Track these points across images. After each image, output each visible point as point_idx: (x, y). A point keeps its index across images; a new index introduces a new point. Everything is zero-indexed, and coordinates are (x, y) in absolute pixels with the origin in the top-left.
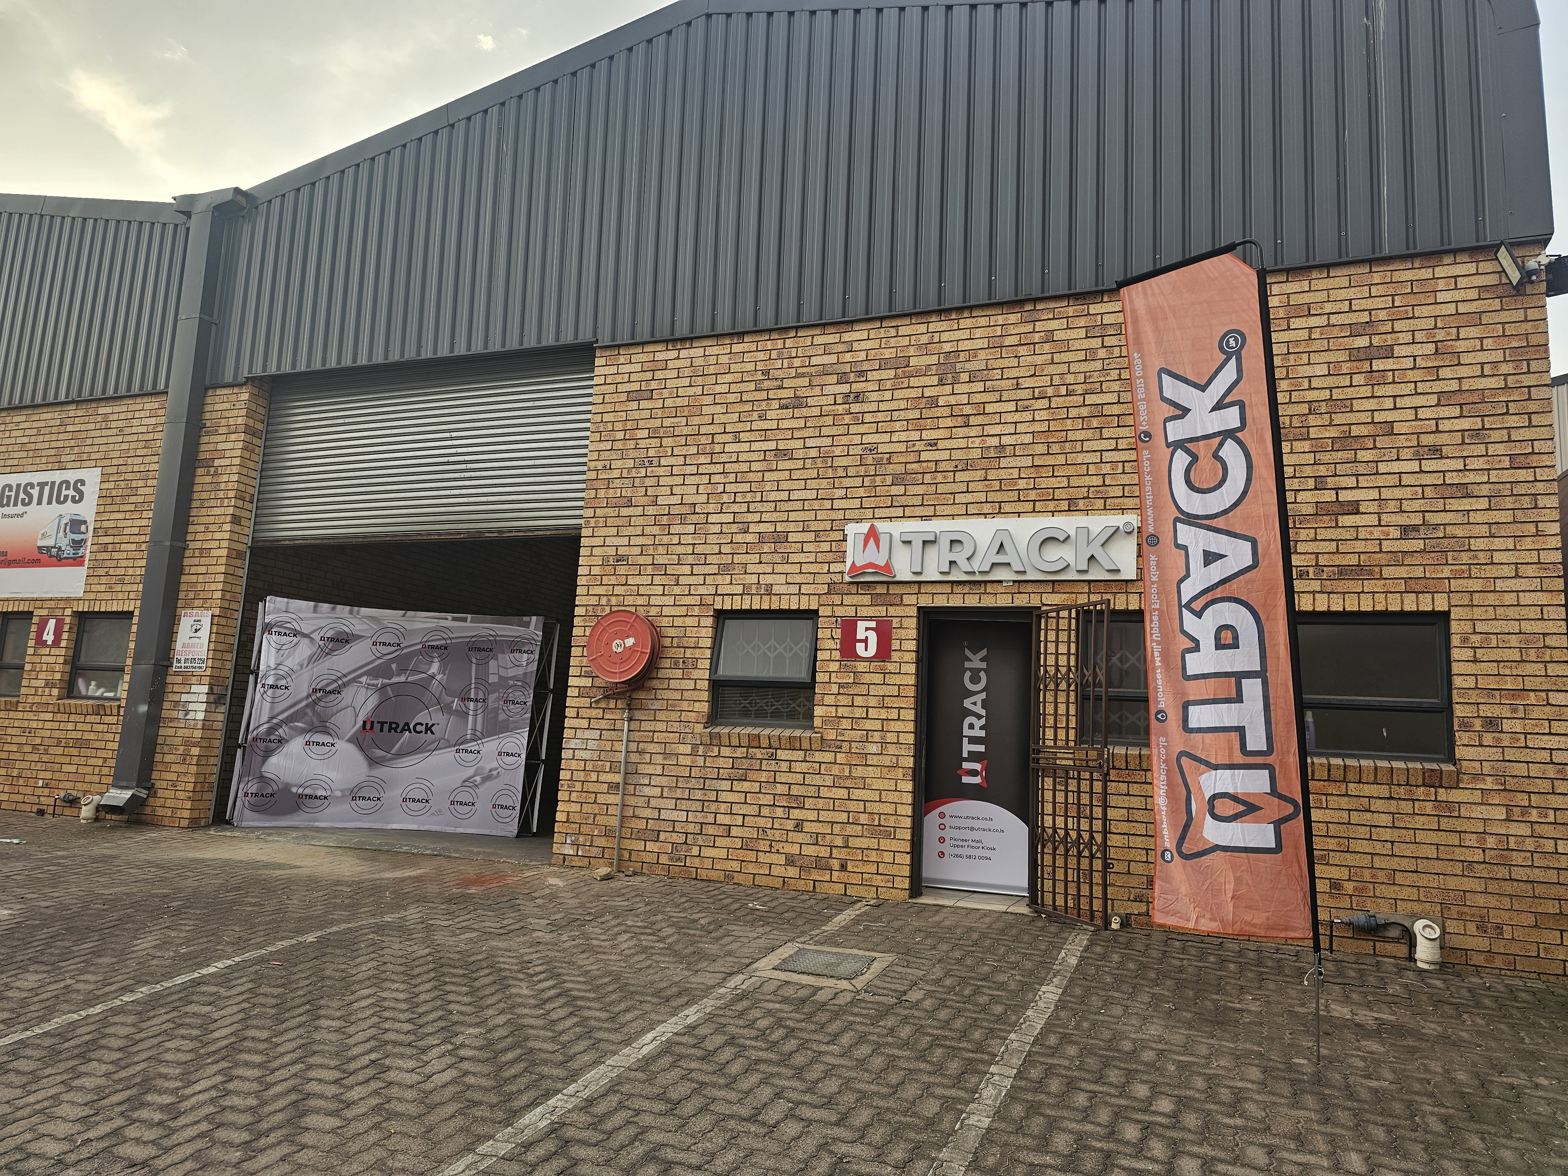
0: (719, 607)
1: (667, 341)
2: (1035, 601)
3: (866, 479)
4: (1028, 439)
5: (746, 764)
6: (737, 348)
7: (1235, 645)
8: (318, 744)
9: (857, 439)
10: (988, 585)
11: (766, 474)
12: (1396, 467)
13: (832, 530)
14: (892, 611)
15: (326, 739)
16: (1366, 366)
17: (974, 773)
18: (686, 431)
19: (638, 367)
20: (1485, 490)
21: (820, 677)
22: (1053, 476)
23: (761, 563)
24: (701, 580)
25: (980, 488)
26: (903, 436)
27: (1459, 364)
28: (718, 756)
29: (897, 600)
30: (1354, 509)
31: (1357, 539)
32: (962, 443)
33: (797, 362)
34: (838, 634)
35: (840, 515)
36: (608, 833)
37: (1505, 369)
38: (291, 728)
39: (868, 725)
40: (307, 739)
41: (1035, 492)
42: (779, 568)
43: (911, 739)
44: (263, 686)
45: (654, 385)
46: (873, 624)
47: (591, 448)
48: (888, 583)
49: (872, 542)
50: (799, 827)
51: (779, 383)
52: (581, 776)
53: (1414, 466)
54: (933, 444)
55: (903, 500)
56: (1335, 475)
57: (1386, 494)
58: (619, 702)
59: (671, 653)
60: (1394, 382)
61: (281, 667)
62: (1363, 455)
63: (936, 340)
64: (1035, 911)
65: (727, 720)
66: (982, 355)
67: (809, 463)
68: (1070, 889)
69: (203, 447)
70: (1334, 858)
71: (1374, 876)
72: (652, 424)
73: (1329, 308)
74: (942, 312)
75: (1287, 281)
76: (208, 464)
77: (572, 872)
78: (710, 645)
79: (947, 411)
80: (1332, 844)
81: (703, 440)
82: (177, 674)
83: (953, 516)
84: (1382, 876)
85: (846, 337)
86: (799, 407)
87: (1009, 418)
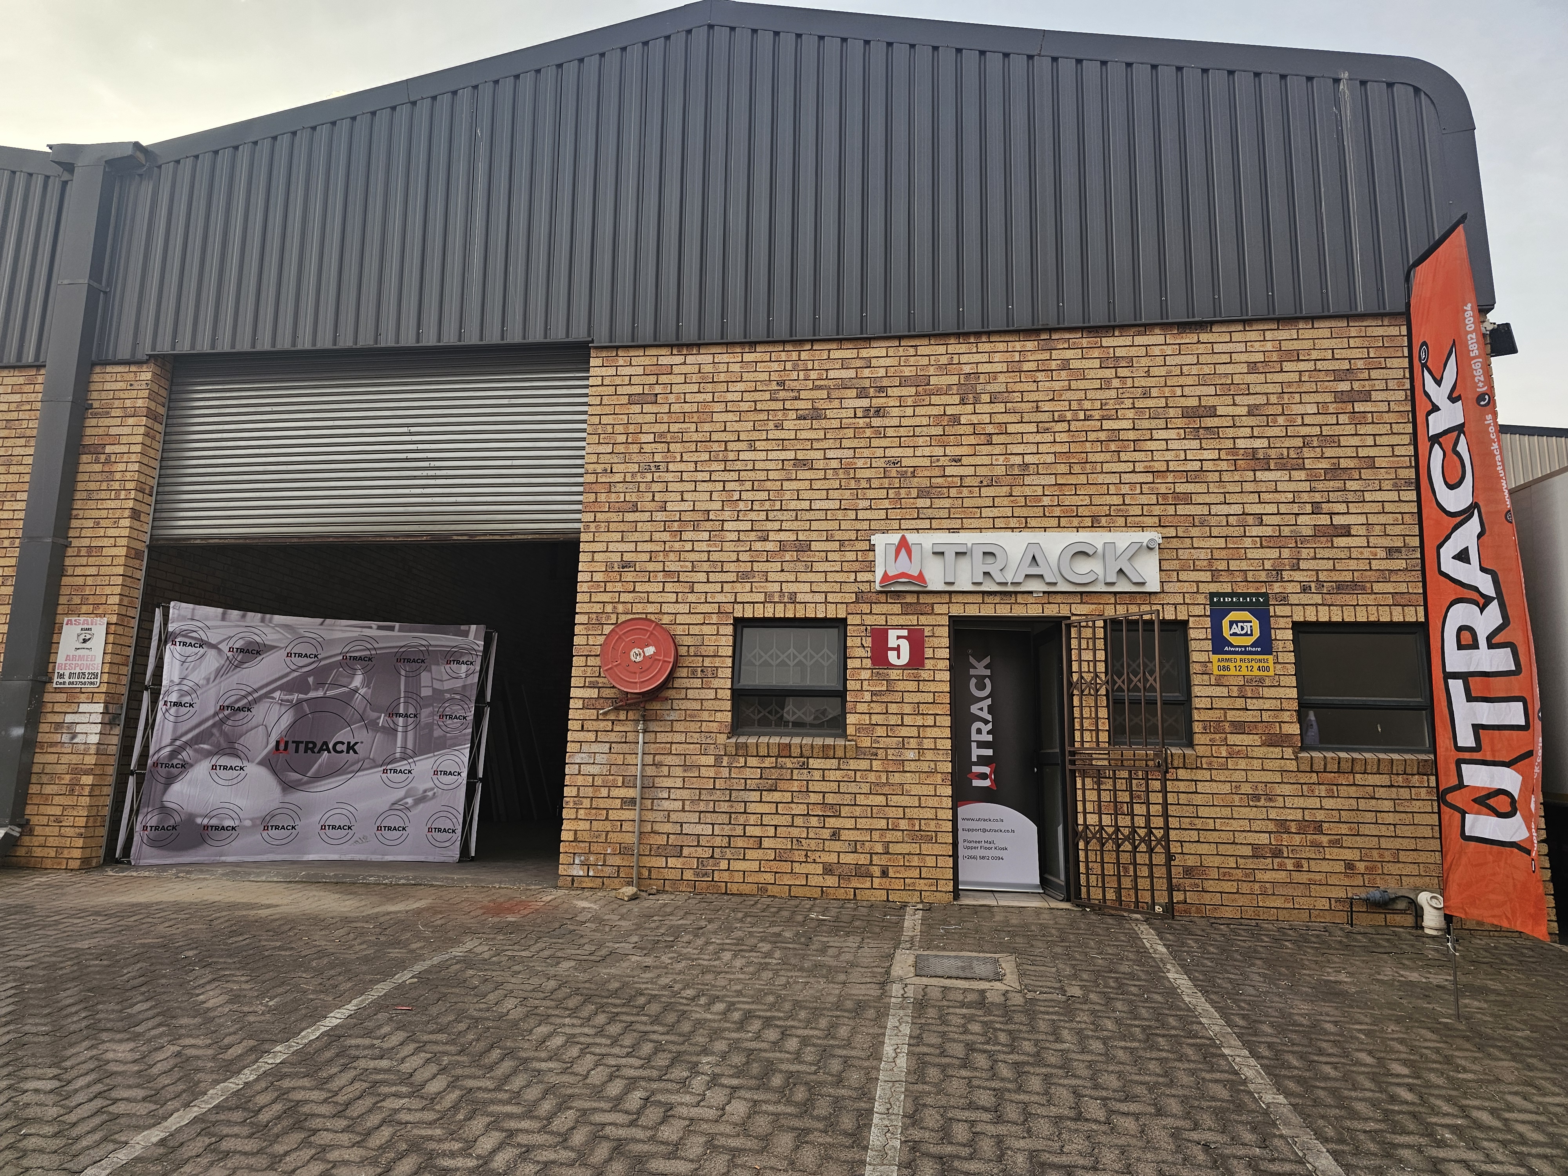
0: (740, 615)
1: (672, 346)
2: (1065, 611)
3: (890, 491)
4: (1050, 459)
5: (775, 774)
6: (748, 357)
8: (225, 768)
9: (880, 453)
10: (1019, 596)
11: (785, 483)
12: (1379, 496)
13: (857, 539)
14: (923, 620)
15: (236, 762)
16: (1349, 408)
17: (983, 776)
18: (696, 437)
19: (640, 370)
21: (850, 685)
22: (1076, 494)
23: (782, 571)
24: (718, 587)
25: (1006, 503)
26: (927, 451)
28: (745, 766)
29: (928, 609)
30: (1346, 531)
31: (1350, 558)
32: (986, 460)
33: (814, 375)
34: (868, 642)
35: (865, 525)
36: (624, 850)
38: (196, 751)
39: (904, 731)
40: (213, 762)
41: (1059, 508)
42: (802, 577)
44: (165, 703)
45: (658, 389)
46: (905, 633)
47: (588, 450)
48: (918, 593)
49: (903, 552)
50: (836, 835)
51: (795, 394)
52: (589, 792)
53: (1394, 496)
54: (957, 460)
55: (929, 513)
56: (1329, 502)
57: (1372, 519)
58: (631, 713)
59: (687, 662)
60: (1373, 423)
61: (185, 682)
62: (1352, 485)
63: (956, 361)
64: (1078, 906)
65: (746, 729)
66: (1002, 378)
67: (830, 474)
68: (1112, 883)
69: (88, 431)
70: (1347, 841)
71: (1381, 856)
72: (657, 428)
73: (1315, 355)
74: (961, 335)
75: (1278, 329)
76: (97, 450)
77: (587, 894)
78: (730, 654)
79: (970, 429)
80: (1344, 829)
81: (715, 447)
82: (58, 691)
83: (981, 529)
84: (1388, 856)
85: (864, 353)
86: (818, 418)
87: (1031, 438)
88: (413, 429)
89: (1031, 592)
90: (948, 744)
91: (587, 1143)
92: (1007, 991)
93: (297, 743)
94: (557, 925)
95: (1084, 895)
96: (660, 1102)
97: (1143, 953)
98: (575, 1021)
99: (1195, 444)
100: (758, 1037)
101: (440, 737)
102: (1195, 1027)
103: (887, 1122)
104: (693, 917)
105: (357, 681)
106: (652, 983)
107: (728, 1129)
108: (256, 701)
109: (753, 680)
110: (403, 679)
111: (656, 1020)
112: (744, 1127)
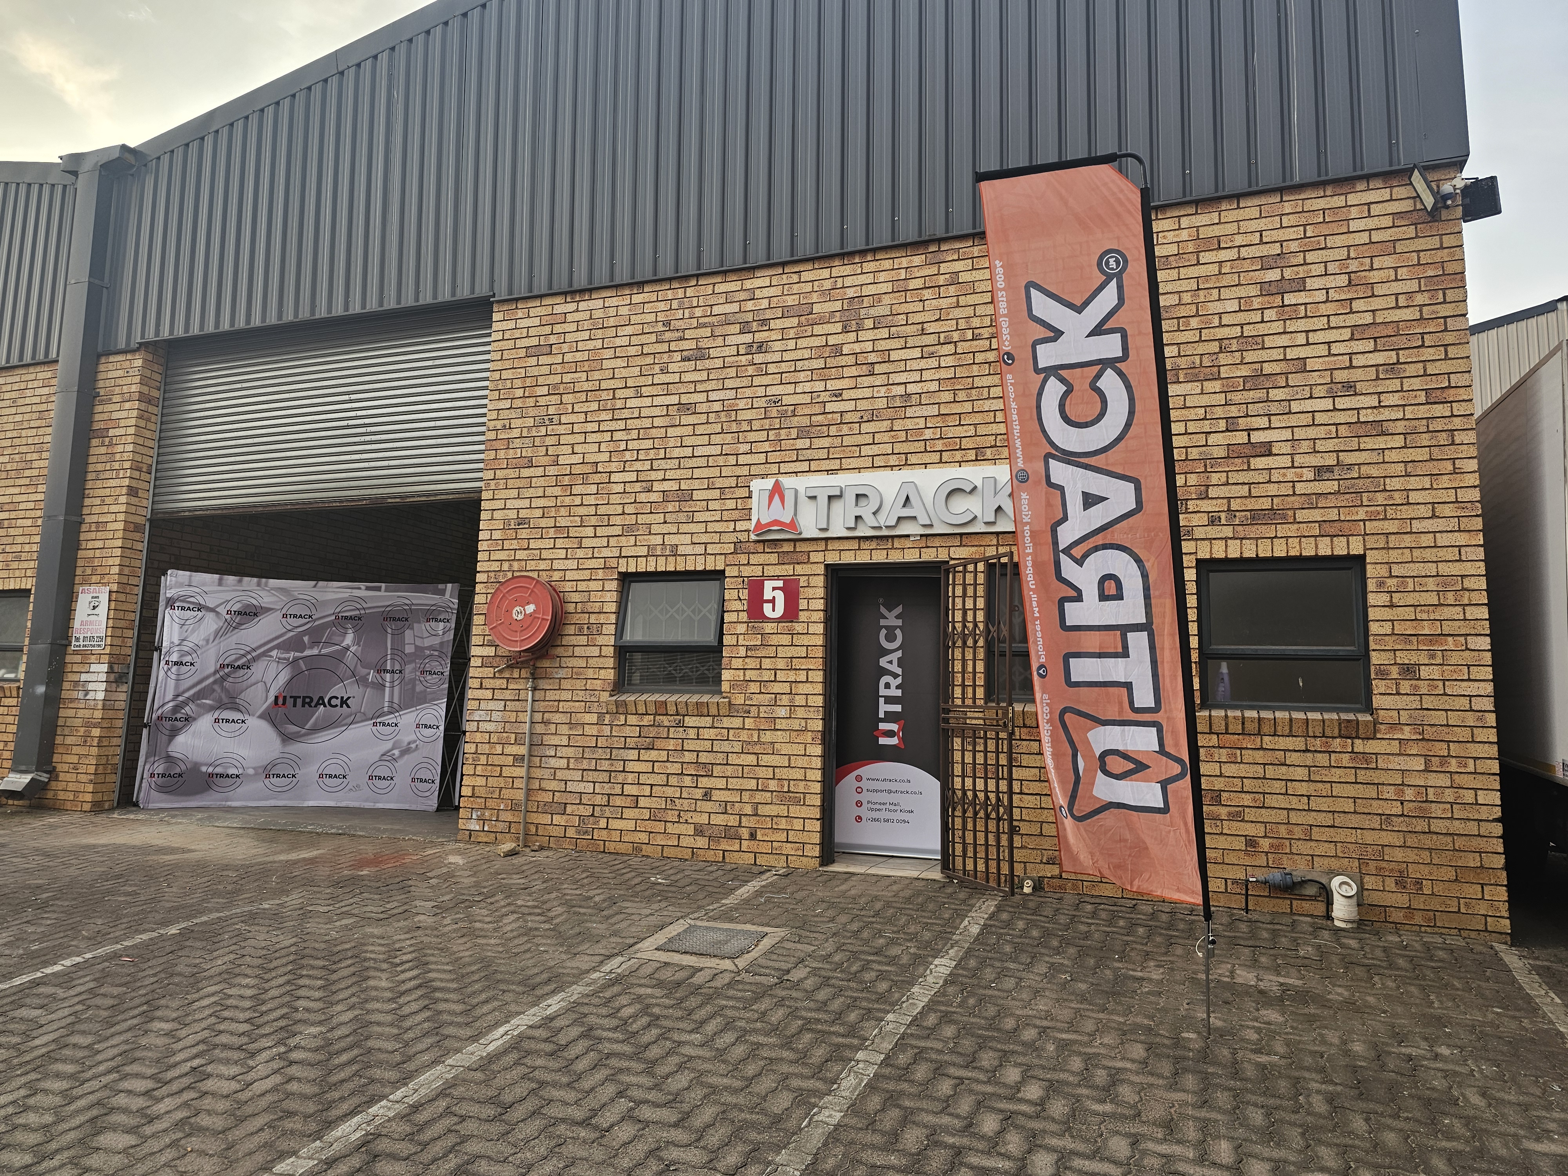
0: (624, 570)
1: (565, 293)
2: (943, 556)
3: (771, 433)
4: (934, 386)
5: (653, 732)
6: (637, 299)
7: (1119, 597)
8: (227, 721)
9: (761, 391)
10: (896, 540)
11: (669, 430)
12: (1309, 405)
13: (737, 486)
14: (799, 569)
15: (239, 716)
16: (1278, 300)
17: (890, 734)
18: (586, 386)
19: (537, 321)
20: (1400, 427)
21: (727, 640)
22: (960, 425)
23: (665, 522)
24: (604, 542)
25: (886, 439)
26: (808, 387)
27: (1373, 296)
28: (625, 725)
29: (804, 558)
30: (1266, 450)
31: (1269, 482)
32: (867, 393)
33: (698, 312)
34: (745, 594)
35: (745, 471)
36: (514, 807)
37: (1420, 299)
38: (198, 705)
39: (777, 688)
40: (216, 716)
41: (941, 441)
42: (684, 528)
43: (819, 701)
44: (167, 663)
45: (553, 339)
46: (780, 584)
47: (490, 407)
48: (794, 541)
49: (777, 498)
50: (707, 795)
51: (680, 334)
52: (486, 749)
53: (1327, 404)
54: (838, 395)
55: (809, 454)
56: (1247, 416)
57: (1299, 434)
58: (523, 671)
59: (575, 618)
60: (1306, 317)
61: (185, 643)
62: (1275, 394)
63: (839, 285)
64: (946, 878)
65: (628, 687)
66: (886, 300)
67: (712, 418)
68: (982, 853)
69: (97, 417)
70: (1250, 814)
71: (1290, 832)
72: (551, 380)
73: (1239, 240)
74: (845, 255)
75: (1196, 213)
76: (103, 434)
77: (478, 848)
78: (615, 610)
79: (851, 360)
80: (1247, 799)
81: (604, 395)
82: (76, 653)
83: (858, 469)
84: (1298, 832)
85: (748, 284)
86: (702, 358)
87: (914, 365)
88: (353, 397)
89: (908, 536)
93: (295, 698)
95: (951, 865)
101: (421, 692)
105: (349, 639)
108: (254, 659)
109: (634, 635)
110: (389, 636)
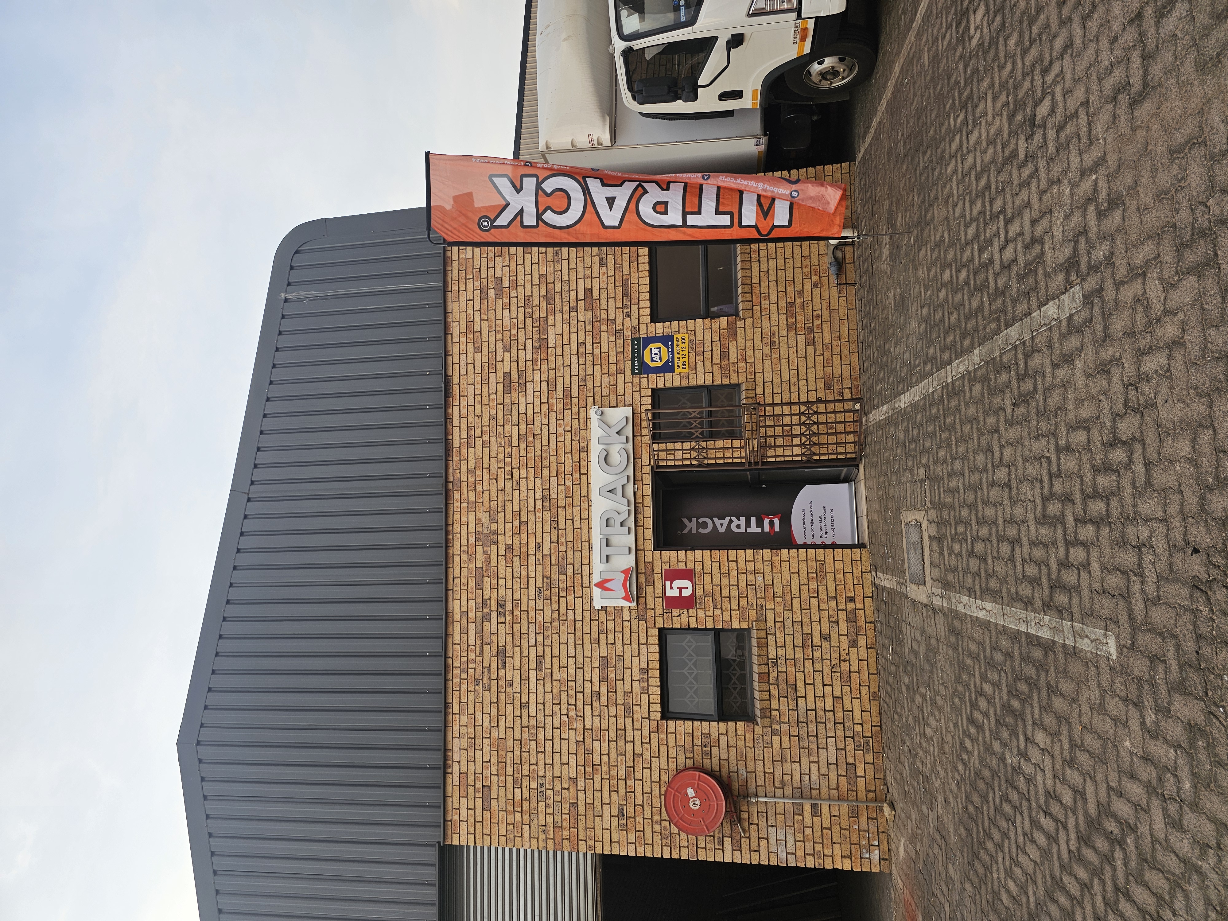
0: (659, 715)
1: (445, 773)
2: (648, 470)
3: (561, 595)
4: (539, 481)
5: (783, 686)
6: (456, 709)
9: (532, 604)
10: (637, 501)
11: (554, 678)
12: (565, 271)
13: (598, 620)
14: (657, 569)
16: (507, 290)
17: (772, 523)
18: (517, 753)
19: (464, 801)
21: (710, 625)
22: (564, 463)
23: (623, 680)
24: (638, 733)
25: (571, 511)
26: (532, 568)
28: (779, 710)
29: (649, 566)
30: (589, 291)
31: (607, 288)
32: (539, 525)
33: (472, 656)
34: (676, 611)
35: (587, 614)
36: (855, 814)
39: (743, 584)
41: (574, 475)
42: (627, 664)
45: (479, 785)
46: (668, 583)
47: (527, 846)
48: (637, 574)
50: (826, 637)
51: (486, 670)
52: (809, 845)
53: (565, 263)
54: (539, 546)
55: (578, 566)
56: (569, 301)
57: (581, 275)
58: (742, 808)
59: (698, 759)
60: (516, 275)
62: (558, 288)
63: (466, 548)
64: (861, 460)
65: (749, 709)
66: (480, 515)
67: (548, 642)
68: (842, 438)
70: (799, 287)
71: (807, 266)
72: (510, 786)
73: (470, 311)
74: (447, 545)
75: (452, 334)
77: (893, 847)
78: (690, 723)
79: (516, 537)
80: (790, 289)
81: (525, 736)
83: (589, 528)
84: (807, 262)
85: (457, 617)
86: (504, 652)
87: (524, 494)
89: (635, 493)
90: (750, 552)
91: (1085, 867)
92: (928, 521)
94: (921, 876)
95: (853, 456)
96: (1045, 802)
97: (889, 421)
98: (995, 869)
99: (529, 385)
100: (986, 715)
102: (936, 397)
103: (1033, 624)
104: (902, 756)
106: (957, 798)
107: (1057, 747)
109: (709, 703)
111: (984, 798)
112: (1054, 735)
